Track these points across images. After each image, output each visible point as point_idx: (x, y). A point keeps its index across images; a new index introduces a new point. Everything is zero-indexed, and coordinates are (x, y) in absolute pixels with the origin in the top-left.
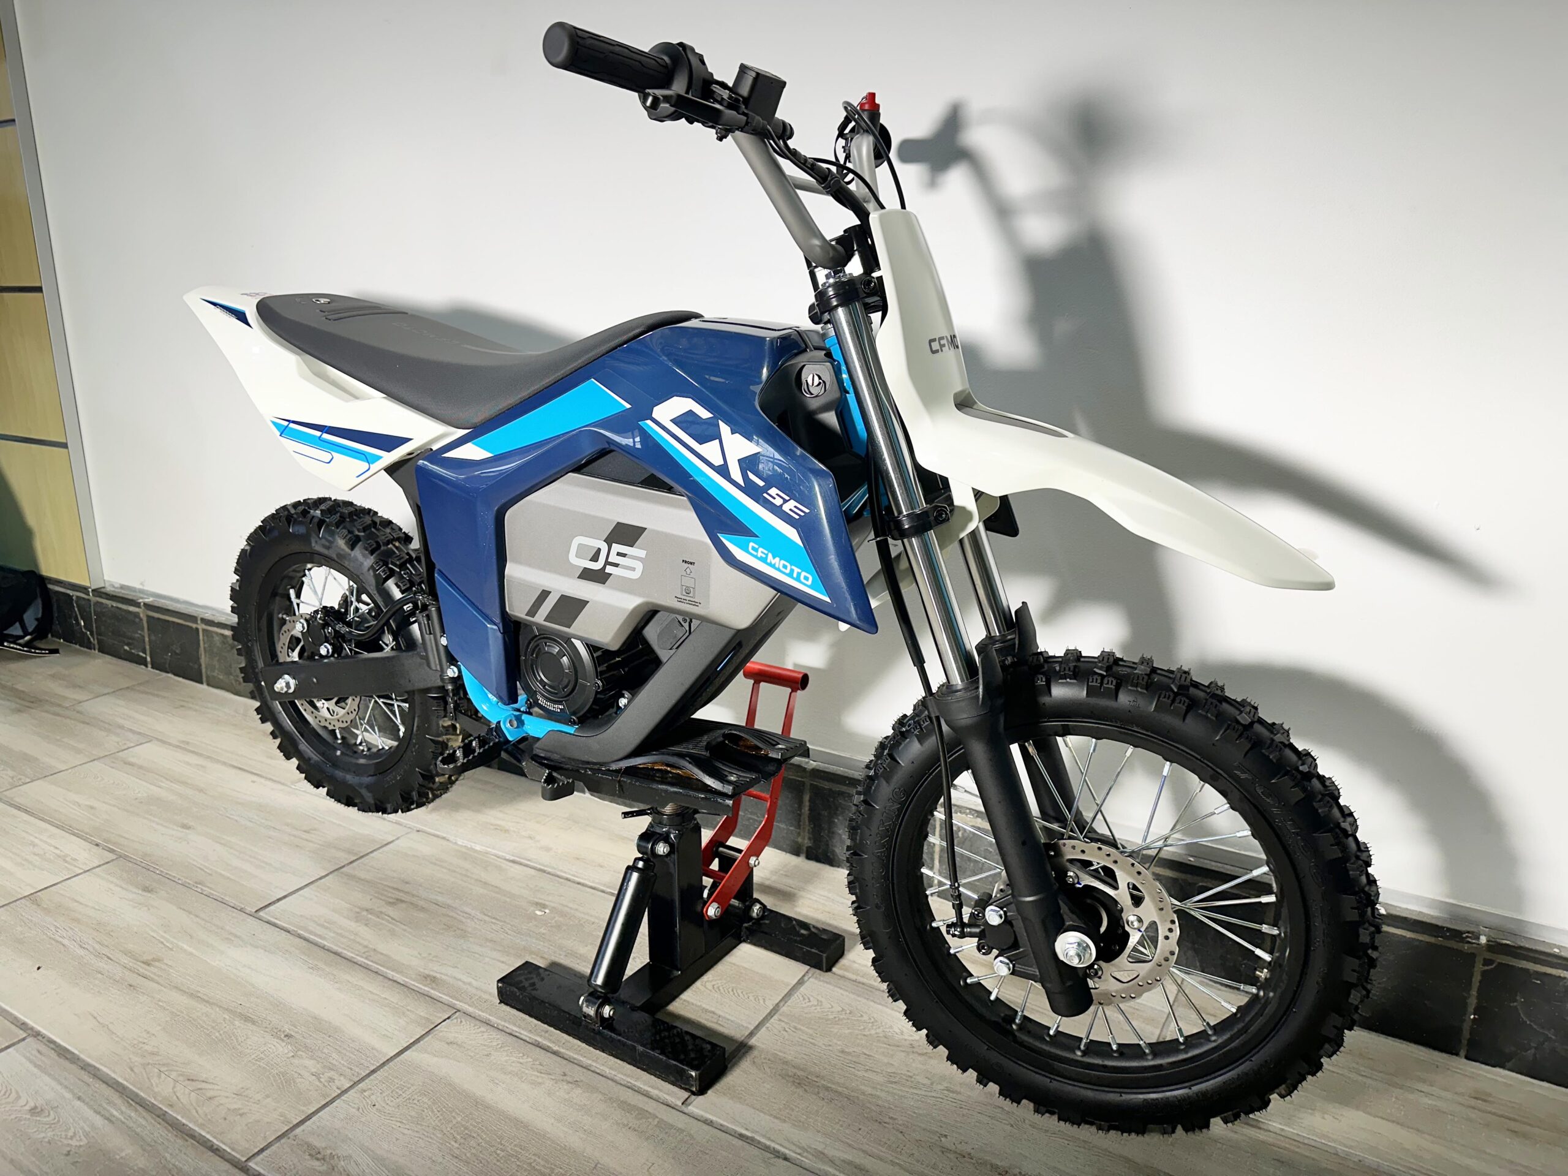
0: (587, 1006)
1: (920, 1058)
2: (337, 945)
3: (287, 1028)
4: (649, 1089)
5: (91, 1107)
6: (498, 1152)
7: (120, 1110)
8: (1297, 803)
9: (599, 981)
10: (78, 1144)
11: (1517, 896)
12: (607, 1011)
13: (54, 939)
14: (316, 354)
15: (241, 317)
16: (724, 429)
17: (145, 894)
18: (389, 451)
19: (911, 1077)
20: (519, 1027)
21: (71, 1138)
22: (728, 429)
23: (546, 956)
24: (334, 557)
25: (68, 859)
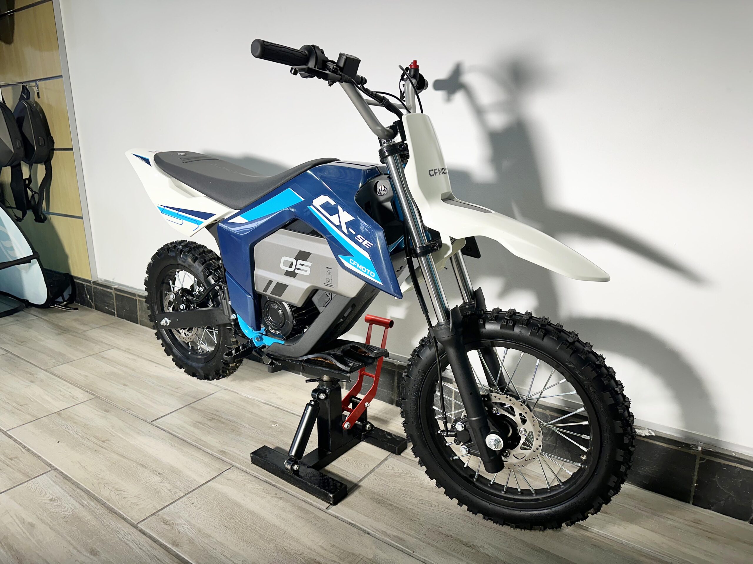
0: (287, 465)
1: (435, 494)
2: (184, 437)
3: (160, 471)
4: (312, 502)
5: (75, 499)
6: (244, 525)
7: (87, 501)
8: (594, 378)
9: (293, 454)
10: (68, 514)
11: (716, 429)
12: (296, 467)
13: (66, 430)
14: (177, 177)
15: (147, 161)
16: (340, 209)
17: (105, 413)
18: (206, 219)
19: (430, 502)
20: (259, 474)
21: (66, 511)
22: (342, 209)
23: (274, 444)
24: (187, 266)
25: (74, 397)
